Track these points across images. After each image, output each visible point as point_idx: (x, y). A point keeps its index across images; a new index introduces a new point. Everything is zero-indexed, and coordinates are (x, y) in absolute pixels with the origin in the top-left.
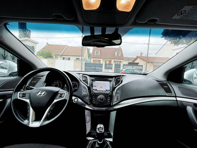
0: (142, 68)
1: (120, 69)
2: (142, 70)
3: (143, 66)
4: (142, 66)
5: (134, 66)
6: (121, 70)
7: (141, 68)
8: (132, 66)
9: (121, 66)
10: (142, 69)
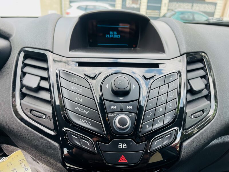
0: (215, 9)
1: (160, 13)
2: (212, 14)
3: (218, 5)
4: (215, 4)
5: (195, 5)
6: (162, 14)
7: (212, 11)
8: (190, 5)
9: (163, 5)
10: (215, 11)
